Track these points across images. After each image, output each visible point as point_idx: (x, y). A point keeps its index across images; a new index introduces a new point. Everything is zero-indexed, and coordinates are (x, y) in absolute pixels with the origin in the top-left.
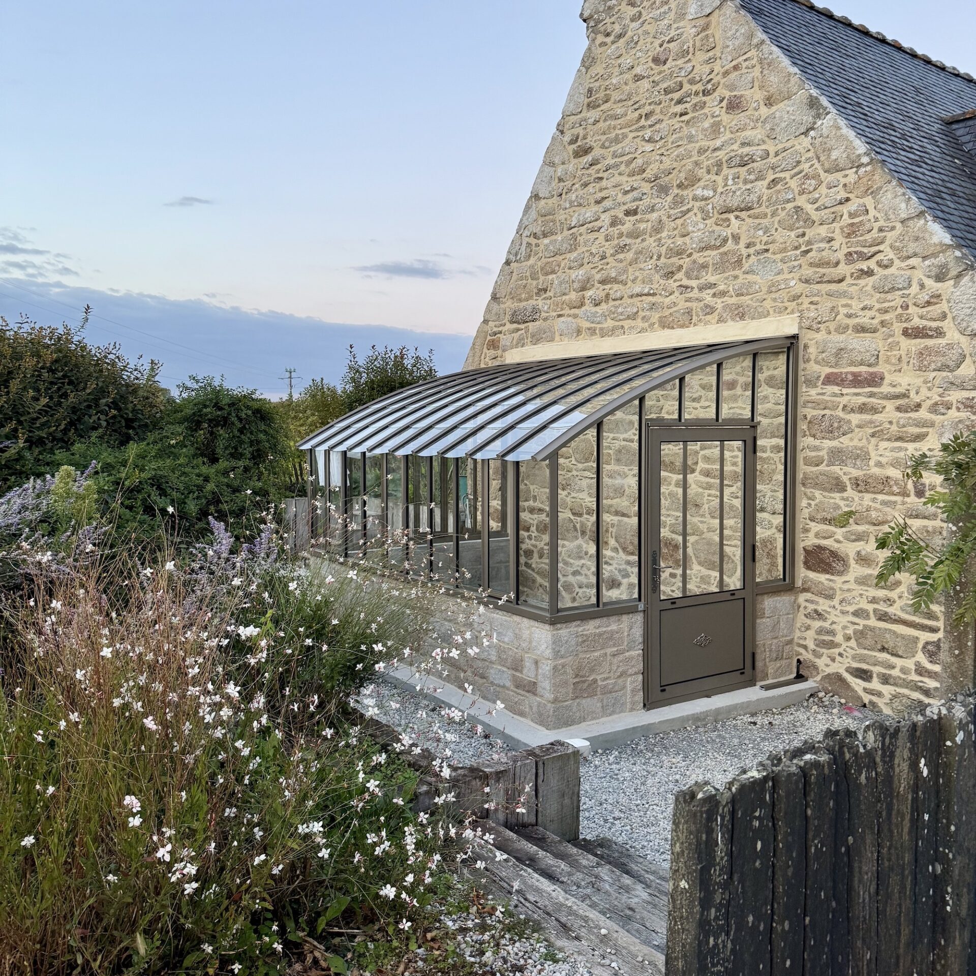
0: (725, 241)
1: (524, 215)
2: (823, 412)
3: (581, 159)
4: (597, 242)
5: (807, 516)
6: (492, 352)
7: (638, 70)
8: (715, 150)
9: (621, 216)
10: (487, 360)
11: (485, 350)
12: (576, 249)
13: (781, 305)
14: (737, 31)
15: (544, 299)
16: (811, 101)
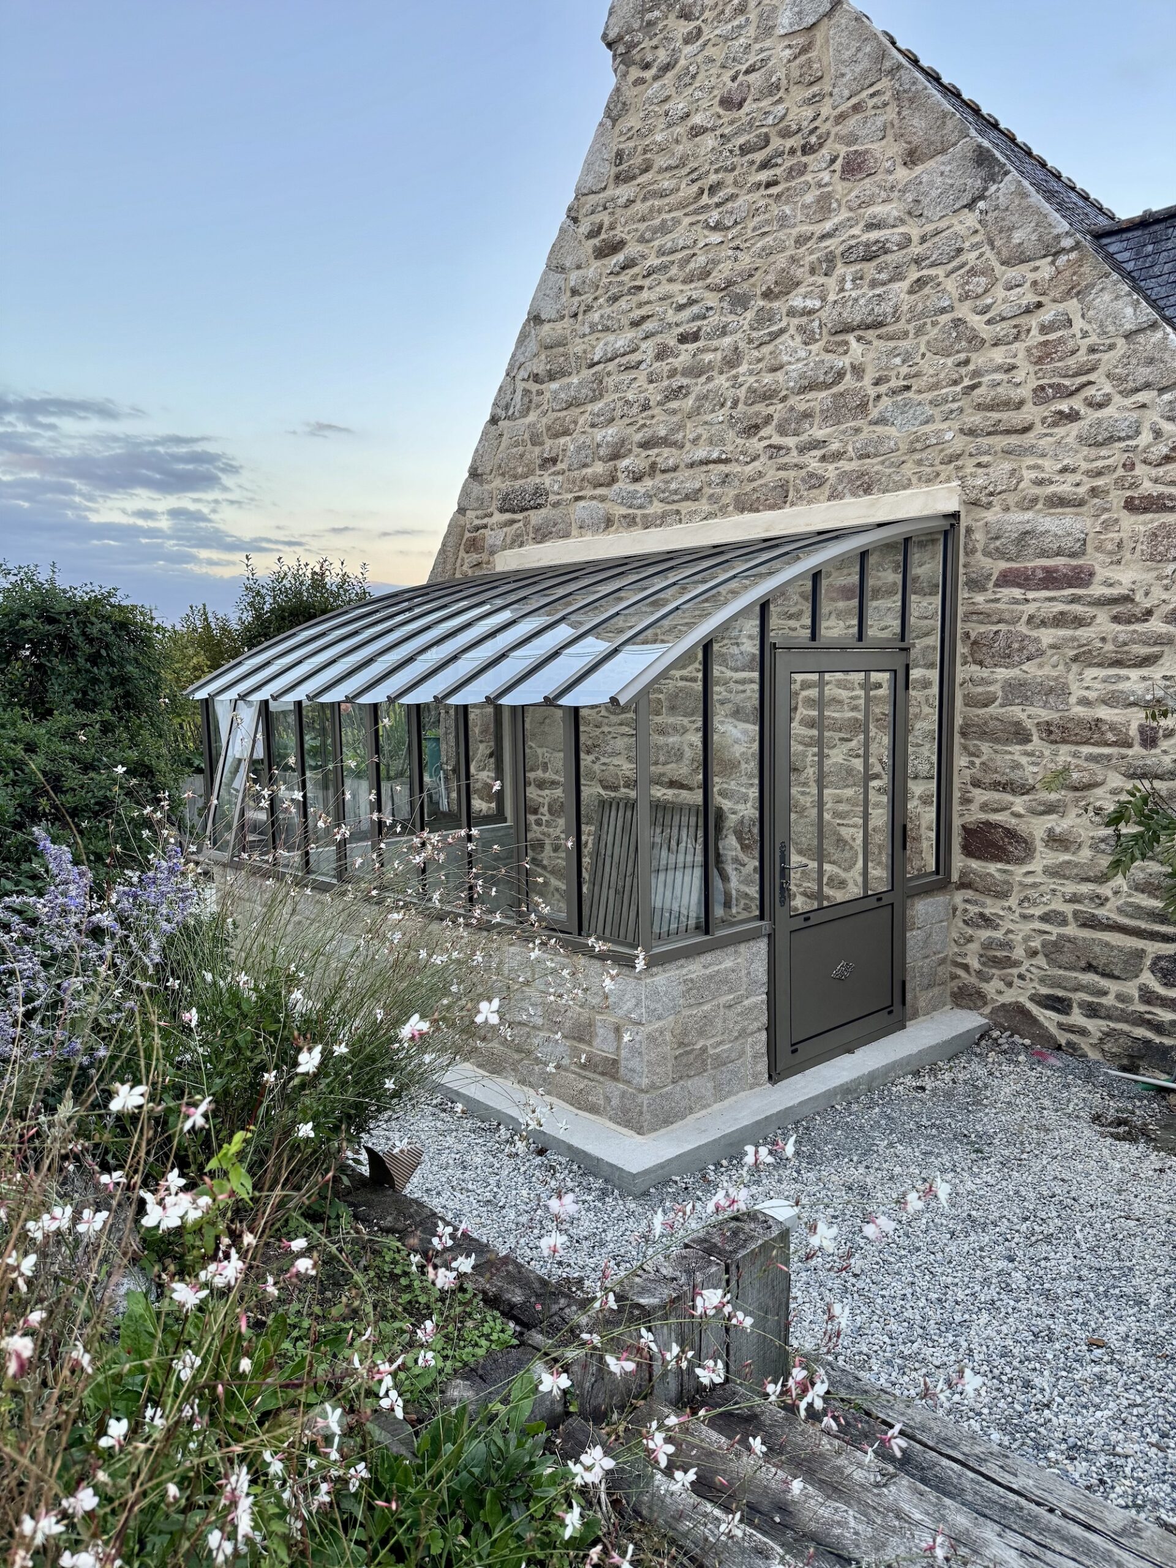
0: (841, 375)
1: (517, 348)
2: (995, 628)
3: (605, 261)
4: (635, 385)
5: (968, 779)
6: (474, 557)
7: (697, 119)
8: (823, 237)
9: (673, 343)
10: (465, 568)
11: (462, 553)
12: (602, 396)
13: (929, 470)
14: (859, 49)
15: (554, 474)
16: (981, 154)
